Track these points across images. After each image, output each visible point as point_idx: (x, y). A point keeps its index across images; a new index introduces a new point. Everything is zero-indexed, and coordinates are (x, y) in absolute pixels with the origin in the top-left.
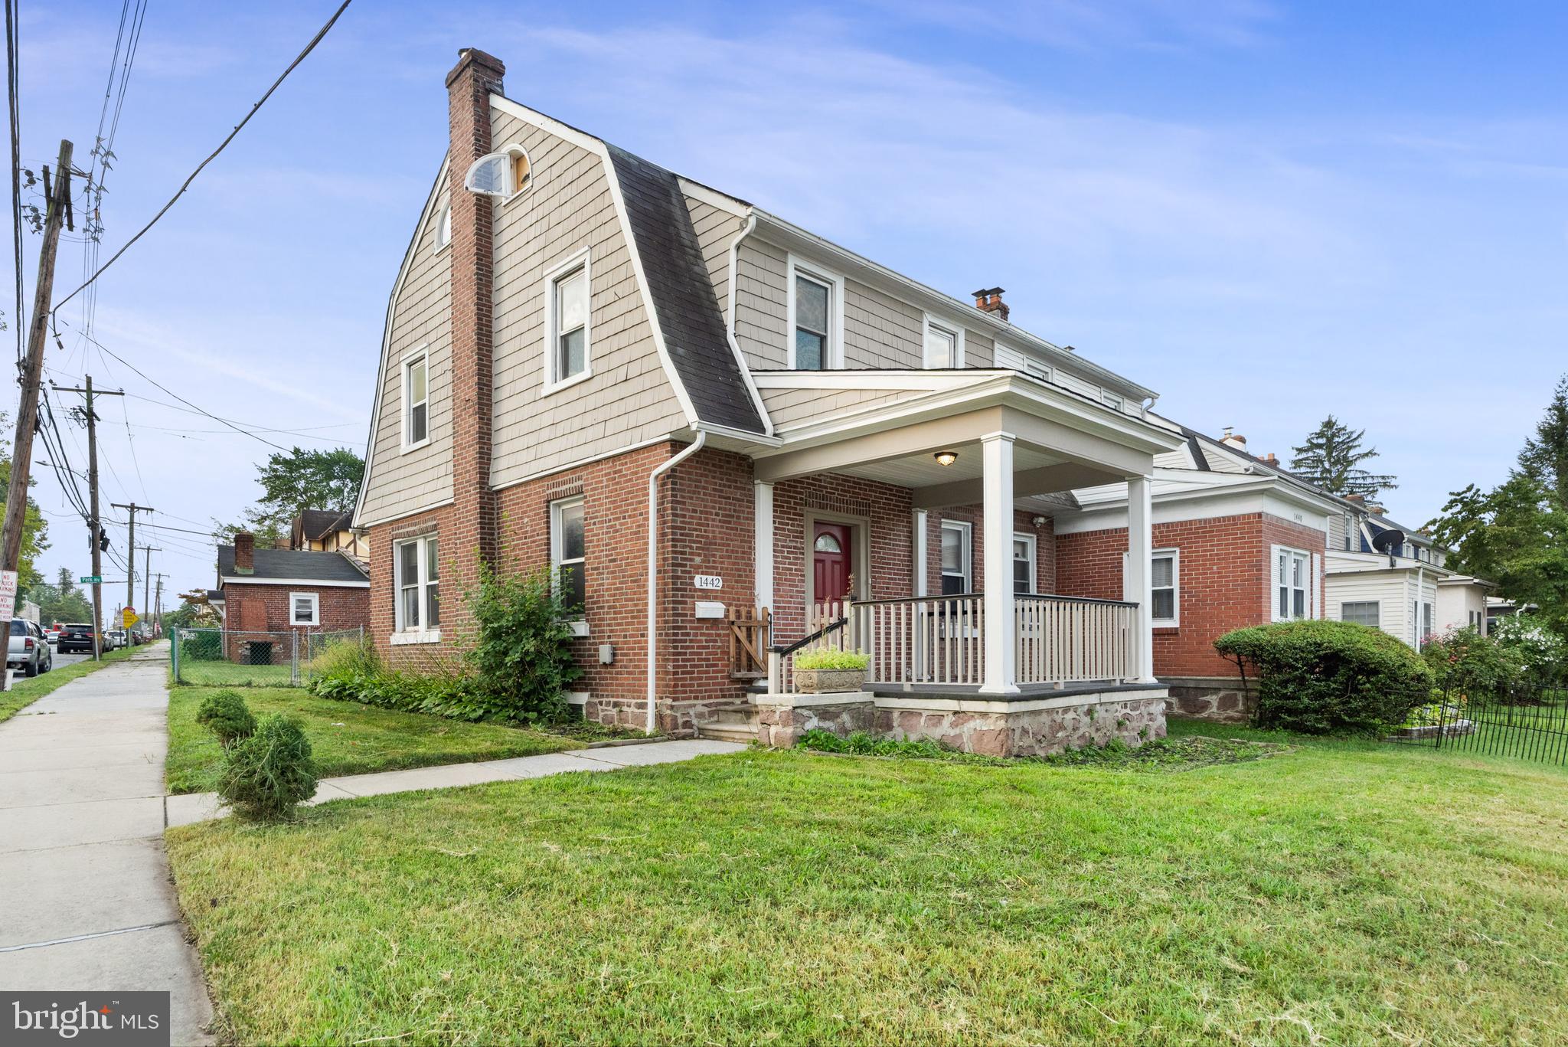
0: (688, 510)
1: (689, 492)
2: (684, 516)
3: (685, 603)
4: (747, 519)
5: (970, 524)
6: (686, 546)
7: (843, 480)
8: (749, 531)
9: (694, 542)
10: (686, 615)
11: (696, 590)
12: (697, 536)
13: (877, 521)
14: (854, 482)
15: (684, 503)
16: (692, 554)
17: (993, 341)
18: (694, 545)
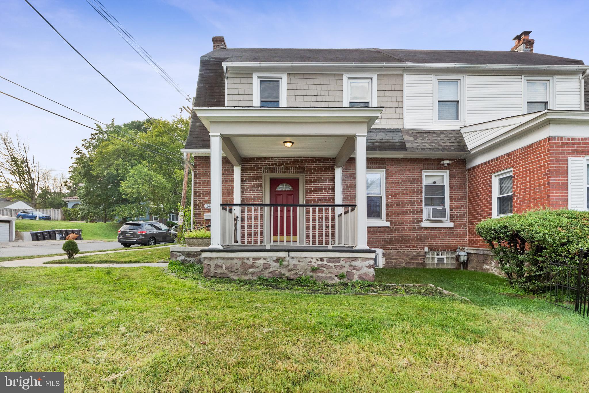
0: (202, 181)
1: (202, 174)
2: (200, 183)
3: (201, 214)
4: (231, 181)
5: (385, 170)
6: (201, 194)
7: (287, 160)
8: (232, 186)
9: (205, 192)
10: (201, 218)
11: (205, 209)
12: (206, 190)
13: (309, 175)
14: (294, 160)
15: (200, 178)
16: (204, 196)
17: (403, 75)
18: (205, 193)
